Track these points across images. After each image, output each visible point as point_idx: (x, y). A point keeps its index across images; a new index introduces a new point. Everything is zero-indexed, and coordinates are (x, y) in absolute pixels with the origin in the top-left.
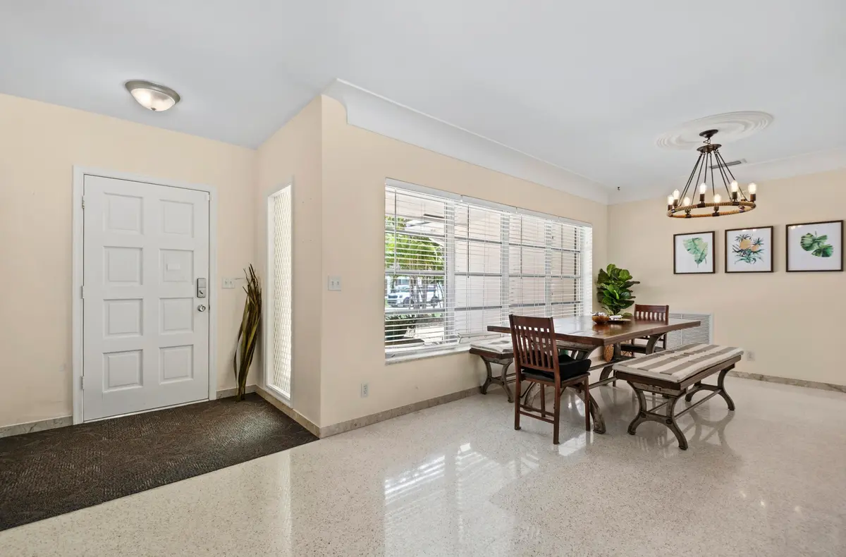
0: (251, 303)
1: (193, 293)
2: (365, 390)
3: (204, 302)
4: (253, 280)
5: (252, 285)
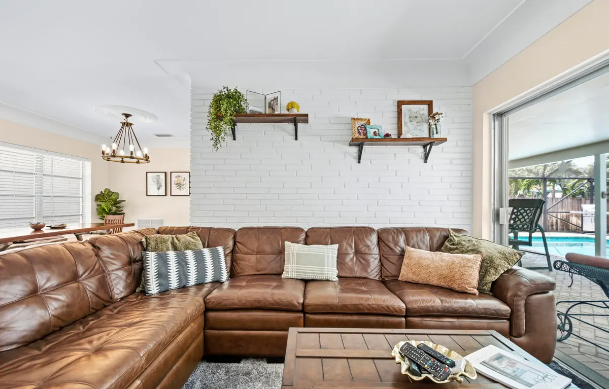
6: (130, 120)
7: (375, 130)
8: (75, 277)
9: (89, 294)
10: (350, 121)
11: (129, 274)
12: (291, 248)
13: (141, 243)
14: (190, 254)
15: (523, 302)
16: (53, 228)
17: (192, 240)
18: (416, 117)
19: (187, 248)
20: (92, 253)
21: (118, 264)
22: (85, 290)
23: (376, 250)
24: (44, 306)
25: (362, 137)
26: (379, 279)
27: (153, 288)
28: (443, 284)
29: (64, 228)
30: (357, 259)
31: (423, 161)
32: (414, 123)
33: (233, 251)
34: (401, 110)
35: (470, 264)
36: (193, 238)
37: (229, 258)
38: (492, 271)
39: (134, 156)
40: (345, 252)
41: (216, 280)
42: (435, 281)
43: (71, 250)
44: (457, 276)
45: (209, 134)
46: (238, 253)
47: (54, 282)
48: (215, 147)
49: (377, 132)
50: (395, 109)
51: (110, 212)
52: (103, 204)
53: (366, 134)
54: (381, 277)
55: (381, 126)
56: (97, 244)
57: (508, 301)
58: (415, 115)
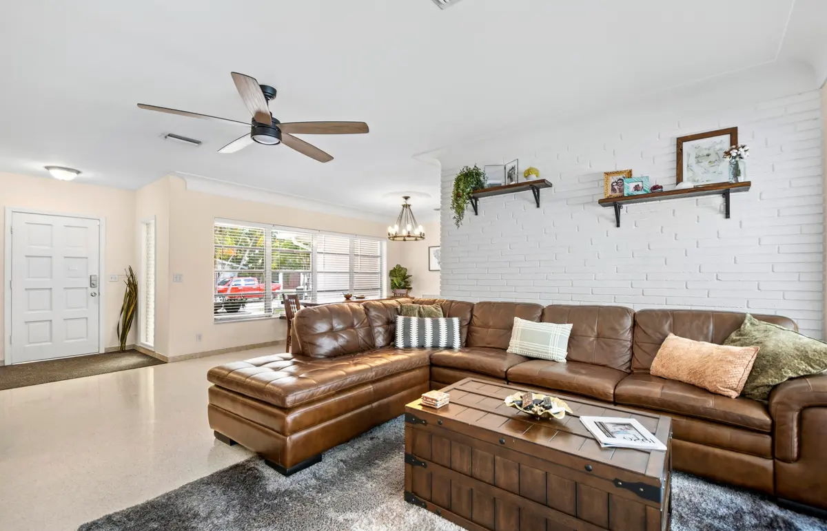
0: (130, 291)
1: (88, 284)
2: (199, 337)
3: (95, 290)
4: (132, 275)
5: (131, 279)
6: (409, 202)
7: (636, 184)
8: (352, 326)
9: (360, 338)
10: (603, 177)
11: (386, 331)
12: (520, 324)
13: (397, 309)
14: (428, 321)
15: (796, 415)
16: (357, 298)
17: (435, 311)
18: (708, 155)
19: (429, 316)
20: (363, 312)
21: (379, 323)
22: (357, 335)
23: (628, 336)
24: (336, 339)
25: (618, 194)
26: (626, 369)
27: (400, 343)
28: (693, 381)
29: (363, 298)
30: (598, 343)
31: (721, 216)
32: (705, 163)
33: (470, 324)
34: (682, 150)
35: (731, 358)
36: (436, 309)
37: (465, 330)
38: (771, 372)
39: (411, 235)
40: (584, 334)
41: (449, 346)
42: (685, 378)
43: (352, 309)
44: (709, 371)
45: (453, 213)
46: (473, 326)
47: (341, 327)
48: (457, 225)
49: (641, 185)
50: (674, 149)
51: (399, 287)
52: (394, 279)
53: (621, 191)
54: (629, 368)
55: (647, 177)
56: (367, 307)
57: (773, 410)
58: (706, 152)
